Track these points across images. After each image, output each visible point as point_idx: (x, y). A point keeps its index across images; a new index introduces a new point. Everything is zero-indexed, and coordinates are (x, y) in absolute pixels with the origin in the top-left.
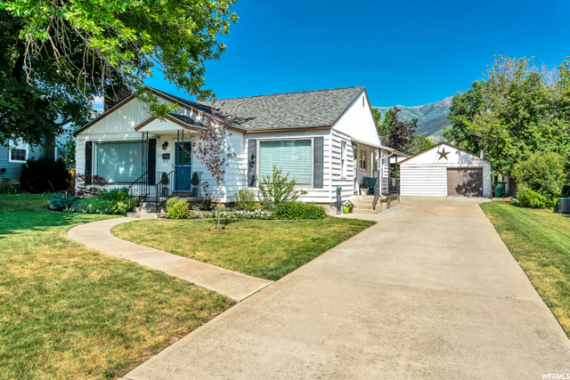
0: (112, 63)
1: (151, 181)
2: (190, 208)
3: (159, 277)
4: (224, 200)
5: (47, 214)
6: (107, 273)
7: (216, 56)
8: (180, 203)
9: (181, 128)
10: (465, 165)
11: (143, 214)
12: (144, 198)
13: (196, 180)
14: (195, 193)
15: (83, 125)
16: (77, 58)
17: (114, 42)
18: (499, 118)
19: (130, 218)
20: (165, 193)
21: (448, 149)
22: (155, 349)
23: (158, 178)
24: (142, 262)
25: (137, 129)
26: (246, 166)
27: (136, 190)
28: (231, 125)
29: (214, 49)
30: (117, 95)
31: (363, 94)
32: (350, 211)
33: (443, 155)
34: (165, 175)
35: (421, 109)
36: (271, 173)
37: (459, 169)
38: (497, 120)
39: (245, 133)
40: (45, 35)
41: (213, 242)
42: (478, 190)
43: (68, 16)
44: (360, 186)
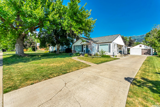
0: (77, 35)
1: (83, 51)
2: (88, 55)
3: (83, 63)
4: (93, 54)
5: (69, 56)
6: (77, 62)
7: (92, 32)
8: (86, 54)
9: (87, 43)
10: (146, 48)
11: (81, 56)
12: (81, 54)
13: (89, 51)
14: (89, 53)
15: (73, 43)
16: (73, 34)
17: (78, 32)
18: (155, 38)
19: (79, 57)
20: (85, 53)
21: (141, 45)
22: (82, 69)
23: (84, 51)
24: (81, 61)
25: (81, 43)
26: (97, 49)
27: (80, 53)
28: (95, 42)
29: (92, 31)
30: (78, 38)
31: (120, 35)
32: (116, 57)
33: (141, 46)
34: (84, 50)
35: (140, 36)
36: (101, 50)
37: (145, 49)
38: (154, 39)
39: (97, 43)
40: (69, 32)
41: (91, 60)
42: (149, 54)
43: (72, 29)
44: (119, 52)
